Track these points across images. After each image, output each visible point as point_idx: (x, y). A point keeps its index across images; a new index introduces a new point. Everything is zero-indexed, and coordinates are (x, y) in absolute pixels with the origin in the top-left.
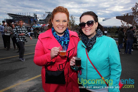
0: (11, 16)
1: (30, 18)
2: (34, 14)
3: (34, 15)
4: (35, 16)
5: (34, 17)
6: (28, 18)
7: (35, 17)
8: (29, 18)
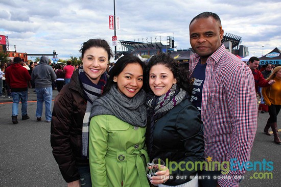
0: (124, 45)
1: (160, 46)
2: (168, 38)
3: (168, 41)
4: (171, 42)
5: (169, 45)
6: (157, 48)
7: (171, 45)
8: (160, 48)
